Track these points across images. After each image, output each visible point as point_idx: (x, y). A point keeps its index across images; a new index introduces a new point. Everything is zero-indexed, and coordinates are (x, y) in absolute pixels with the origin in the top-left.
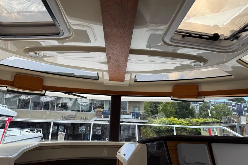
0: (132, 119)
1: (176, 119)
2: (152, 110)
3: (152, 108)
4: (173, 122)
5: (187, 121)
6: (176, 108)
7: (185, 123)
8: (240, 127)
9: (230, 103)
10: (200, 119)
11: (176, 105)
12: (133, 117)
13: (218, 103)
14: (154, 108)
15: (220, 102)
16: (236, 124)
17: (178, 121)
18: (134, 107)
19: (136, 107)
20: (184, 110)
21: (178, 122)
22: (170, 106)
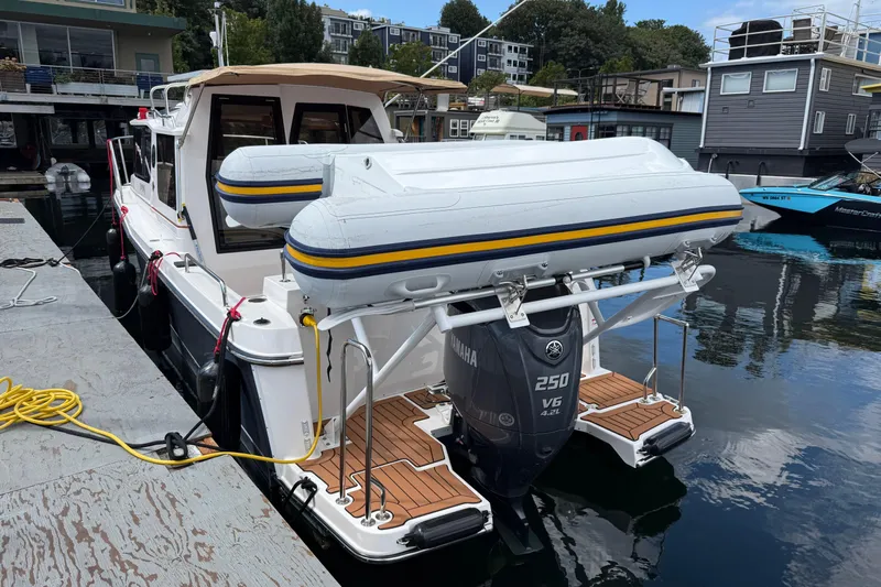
0: (139, 97)
2: (190, 50)
3: (189, 42)
6: (278, 52)
8: (433, 118)
9: (444, 35)
11: (277, 38)
12: (142, 91)
13: (411, 33)
14: (194, 42)
15: (417, 31)
16: (426, 112)
18: (139, 56)
19: (146, 56)
22: (258, 44)
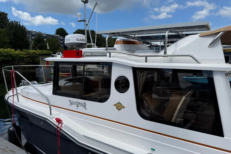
1: (13, 50)
4: (10, 53)
5: (24, 52)
6: (11, 39)
7: (23, 54)
10: (36, 51)
13: (49, 36)
17: (15, 51)
20: (20, 40)
21: (16, 53)
22: (4, 36)
